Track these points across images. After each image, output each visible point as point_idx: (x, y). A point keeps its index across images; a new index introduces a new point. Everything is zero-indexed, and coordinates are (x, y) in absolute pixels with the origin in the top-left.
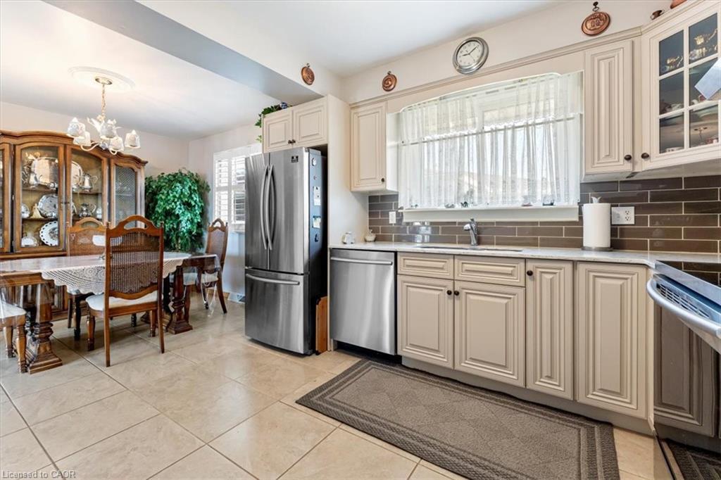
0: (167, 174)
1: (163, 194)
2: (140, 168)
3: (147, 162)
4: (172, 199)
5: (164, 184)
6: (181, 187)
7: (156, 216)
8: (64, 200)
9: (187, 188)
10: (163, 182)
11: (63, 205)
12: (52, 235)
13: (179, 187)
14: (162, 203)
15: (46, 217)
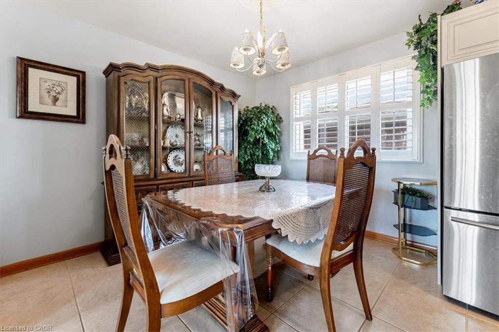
0: (252, 107)
1: (254, 124)
2: (235, 102)
3: (240, 96)
4: (260, 129)
5: (252, 116)
6: (266, 118)
7: (246, 145)
8: (188, 130)
9: (270, 119)
10: (251, 114)
11: (188, 134)
12: (175, 162)
13: (264, 118)
14: (253, 133)
15: (173, 146)
